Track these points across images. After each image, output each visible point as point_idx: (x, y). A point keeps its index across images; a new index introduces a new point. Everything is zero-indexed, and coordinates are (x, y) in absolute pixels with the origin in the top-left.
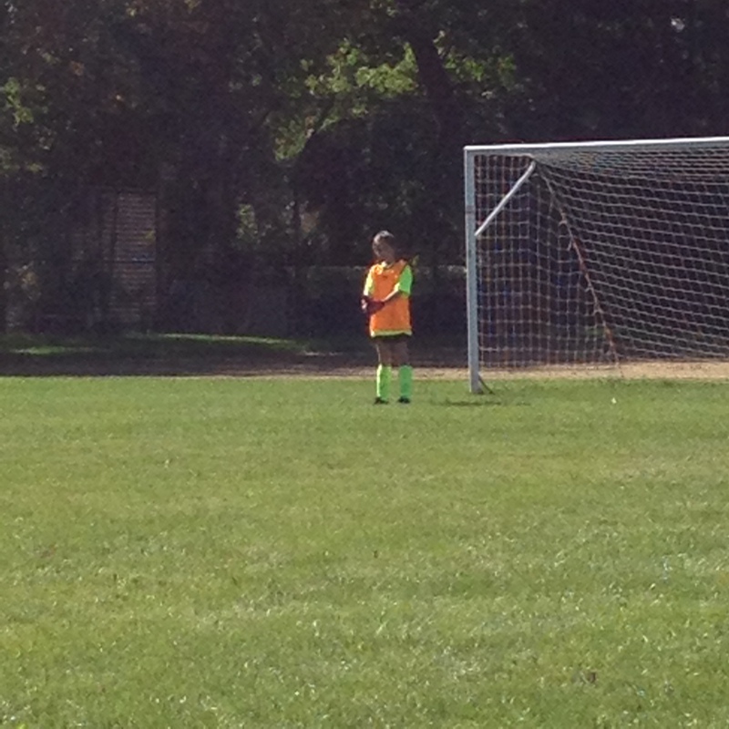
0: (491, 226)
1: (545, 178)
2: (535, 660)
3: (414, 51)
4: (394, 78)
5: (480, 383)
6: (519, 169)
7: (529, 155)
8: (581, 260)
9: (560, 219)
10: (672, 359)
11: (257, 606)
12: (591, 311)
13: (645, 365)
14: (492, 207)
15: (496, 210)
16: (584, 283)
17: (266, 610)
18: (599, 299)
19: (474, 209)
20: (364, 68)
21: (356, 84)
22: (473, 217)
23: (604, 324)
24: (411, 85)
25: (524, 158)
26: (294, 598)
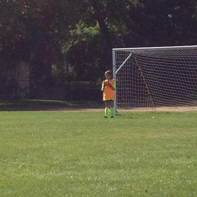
0: (120, 70)
1: (134, 57)
2: (131, 187)
3: (99, 23)
4: (94, 30)
5: (117, 113)
6: (127, 55)
7: (130, 51)
8: (144, 79)
9: (139, 68)
10: (169, 106)
11: (56, 172)
12: (147, 93)
13: (162, 108)
14: (120, 65)
15: (121, 66)
16: (145, 86)
17: (59, 173)
18: (149, 90)
19: (115, 65)
20: (86, 28)
21: (84, 32)
22: (115, 67)
23: (151, 96)
24: (98, 33)
25: (129, 52)
26: (66, 170)
